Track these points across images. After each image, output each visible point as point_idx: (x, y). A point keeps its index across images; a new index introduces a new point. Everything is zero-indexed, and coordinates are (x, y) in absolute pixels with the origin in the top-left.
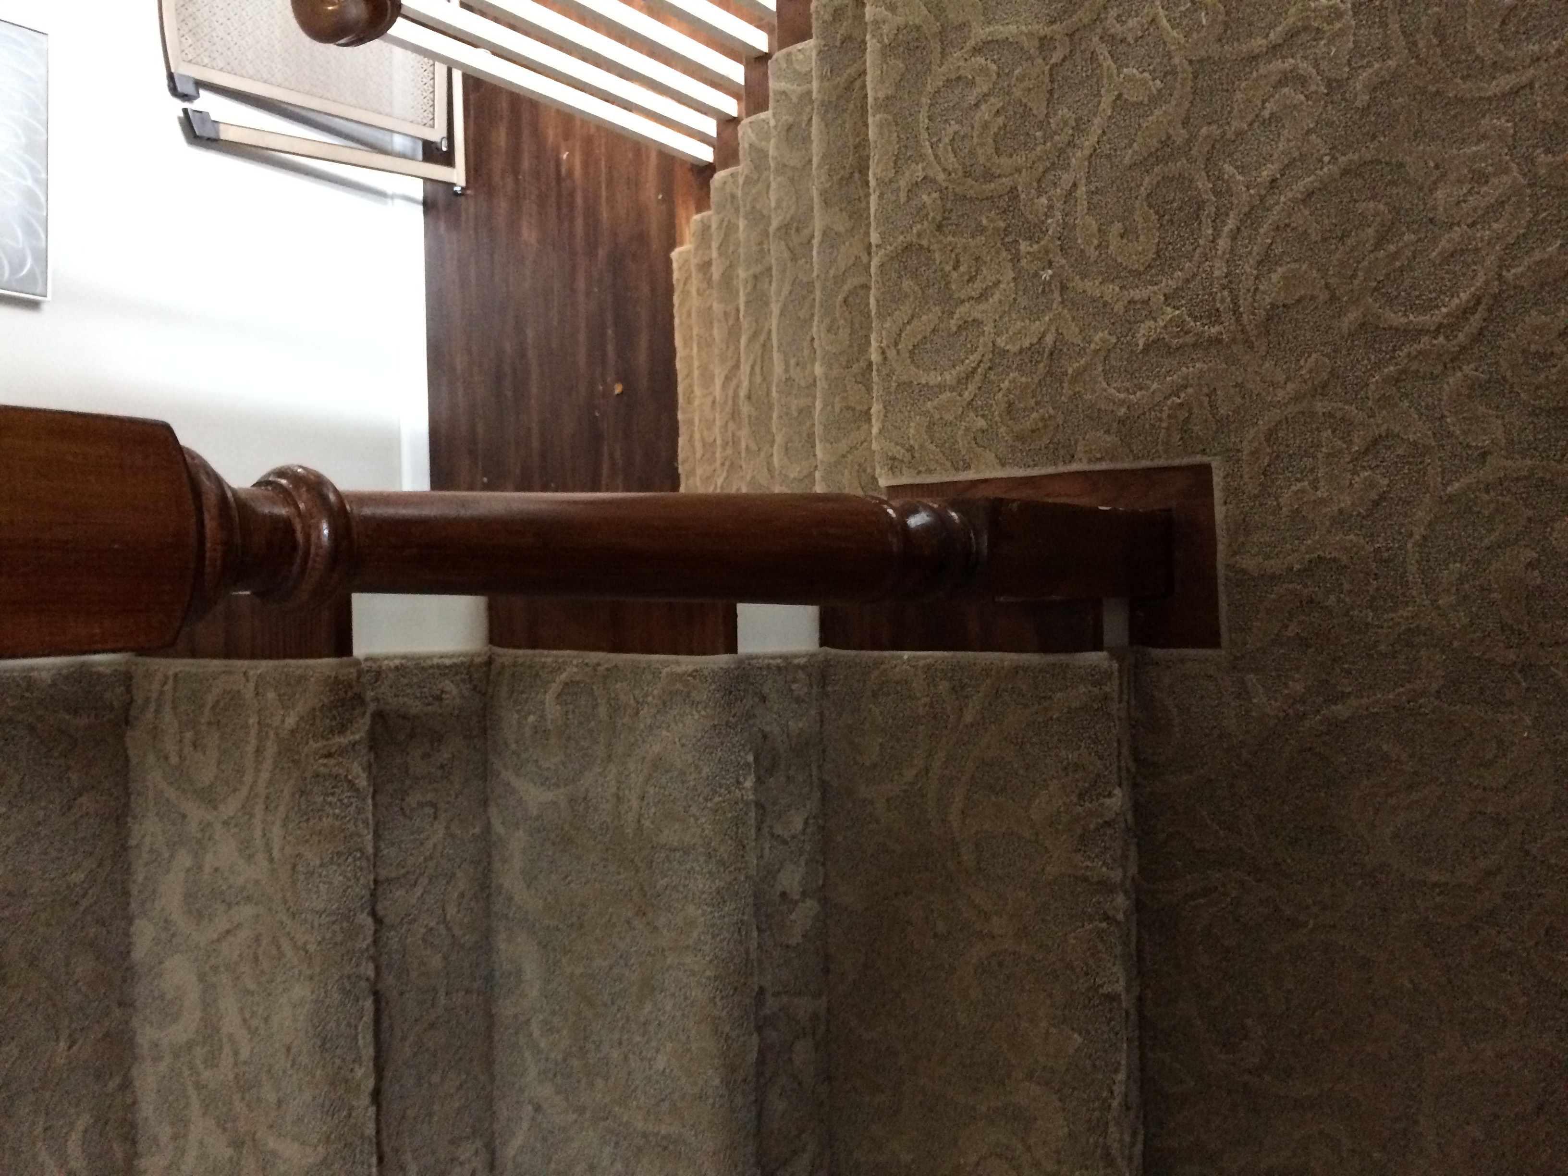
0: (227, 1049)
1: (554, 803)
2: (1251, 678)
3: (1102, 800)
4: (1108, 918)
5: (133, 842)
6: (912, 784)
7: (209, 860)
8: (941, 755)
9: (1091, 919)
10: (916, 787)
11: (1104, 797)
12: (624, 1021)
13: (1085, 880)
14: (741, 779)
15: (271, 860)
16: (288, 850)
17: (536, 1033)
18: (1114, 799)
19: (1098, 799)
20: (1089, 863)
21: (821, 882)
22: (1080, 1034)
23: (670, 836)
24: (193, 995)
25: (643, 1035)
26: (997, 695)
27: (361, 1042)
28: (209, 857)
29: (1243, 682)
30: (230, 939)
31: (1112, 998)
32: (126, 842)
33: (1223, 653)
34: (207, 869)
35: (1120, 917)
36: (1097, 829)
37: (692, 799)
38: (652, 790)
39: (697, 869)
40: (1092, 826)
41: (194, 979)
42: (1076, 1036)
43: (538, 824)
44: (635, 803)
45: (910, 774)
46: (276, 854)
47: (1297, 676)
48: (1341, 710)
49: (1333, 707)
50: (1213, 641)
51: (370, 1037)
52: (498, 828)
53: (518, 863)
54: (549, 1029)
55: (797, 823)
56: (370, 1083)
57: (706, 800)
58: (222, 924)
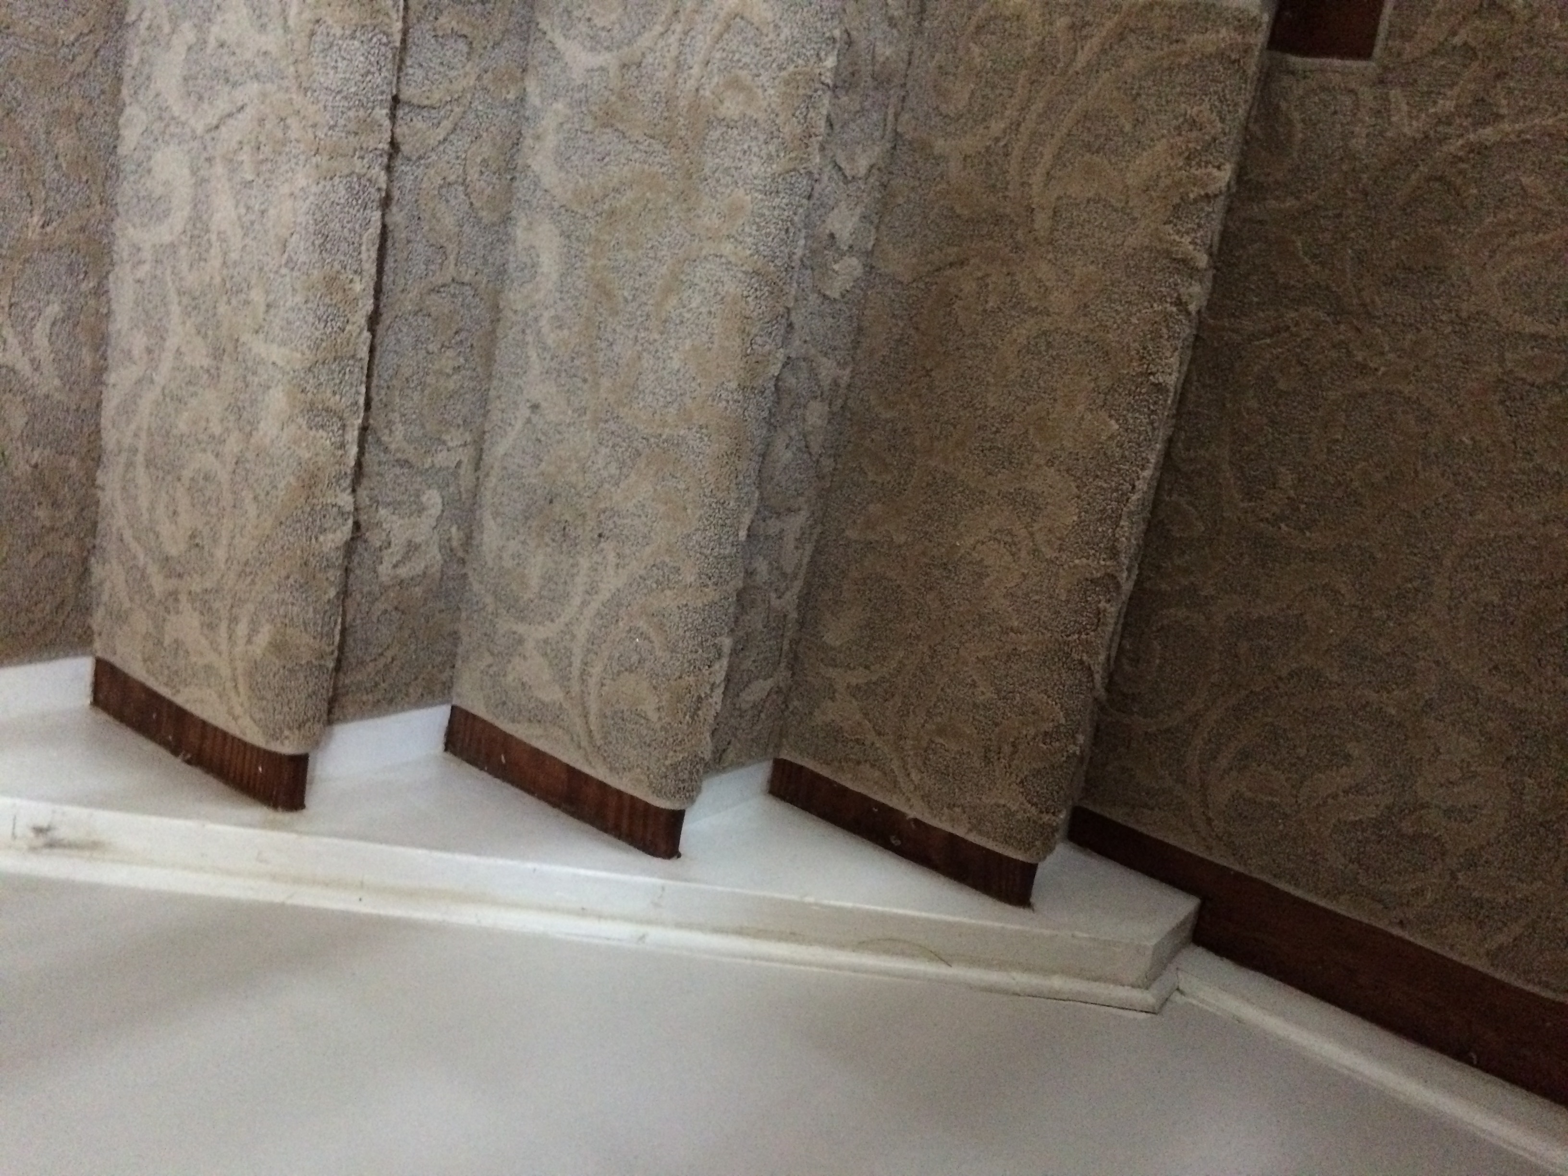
0: (215, 251)
1: (602, 69)
2: (1395, 93)
3: (1210, 169)
4: (1181, 303)
5: (130, 18)
6: (997, 140)
7: (215, 31)
8: (1038, 106)
9: (1162, 299)
10: (1002, 144)
11: (1214, 167)
12: (644, 318)
13: (1168, 253)
14: (822, 54)
15: (286, 29)
16: (307, 15)
17: (545, 330)
18: (1222, 174)
19: (1206, 167)
20: (1177, 238)
21: (870, 246)
22: (1117, 420)
23: (731, 108)
24: (183, 192)
25: (662, 333)
26: (1121, 37)
27: (364, 256)
28: (215, 29)
29: (1387, 99)
30: (231, 121)
31: (1159, 388)
32: (124, 18)
33: (1373, 64)
34: (212, 42)
35: (1192, 308)
36: (1195, 201)
37: (763, 67)
38: (718, 55)
39: (755, 149)
40: (1192, 196)
41: (186, 172)
42: (1113, 422)
43: (582, 95)
44: (696, 71)
45: (997, 126)
46: (291, 22)
47: (1449, 93)
48: (1488, 134)
49: (1480, 131)
50: (1363, 52)
51: (374, 255)
52: (534, 100)
53: (551, 141)
54: (559, 323)
55: (863, 164)
56: (368, 305)
57: (781, 68)
58: (223, 105)
